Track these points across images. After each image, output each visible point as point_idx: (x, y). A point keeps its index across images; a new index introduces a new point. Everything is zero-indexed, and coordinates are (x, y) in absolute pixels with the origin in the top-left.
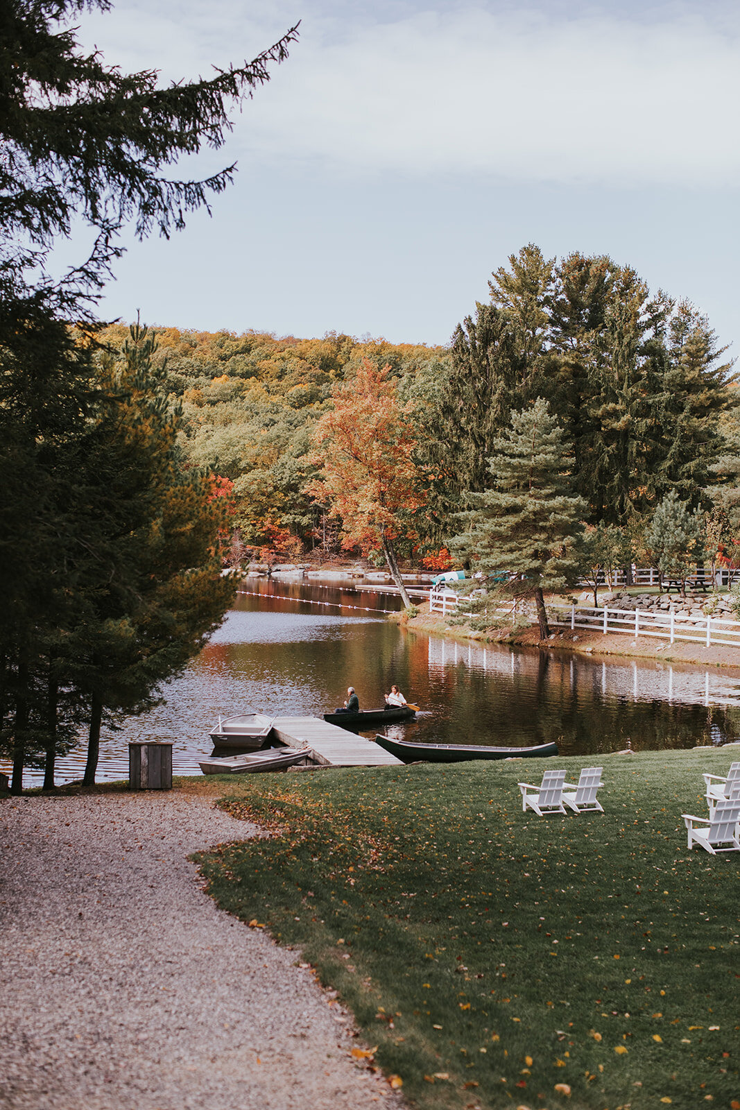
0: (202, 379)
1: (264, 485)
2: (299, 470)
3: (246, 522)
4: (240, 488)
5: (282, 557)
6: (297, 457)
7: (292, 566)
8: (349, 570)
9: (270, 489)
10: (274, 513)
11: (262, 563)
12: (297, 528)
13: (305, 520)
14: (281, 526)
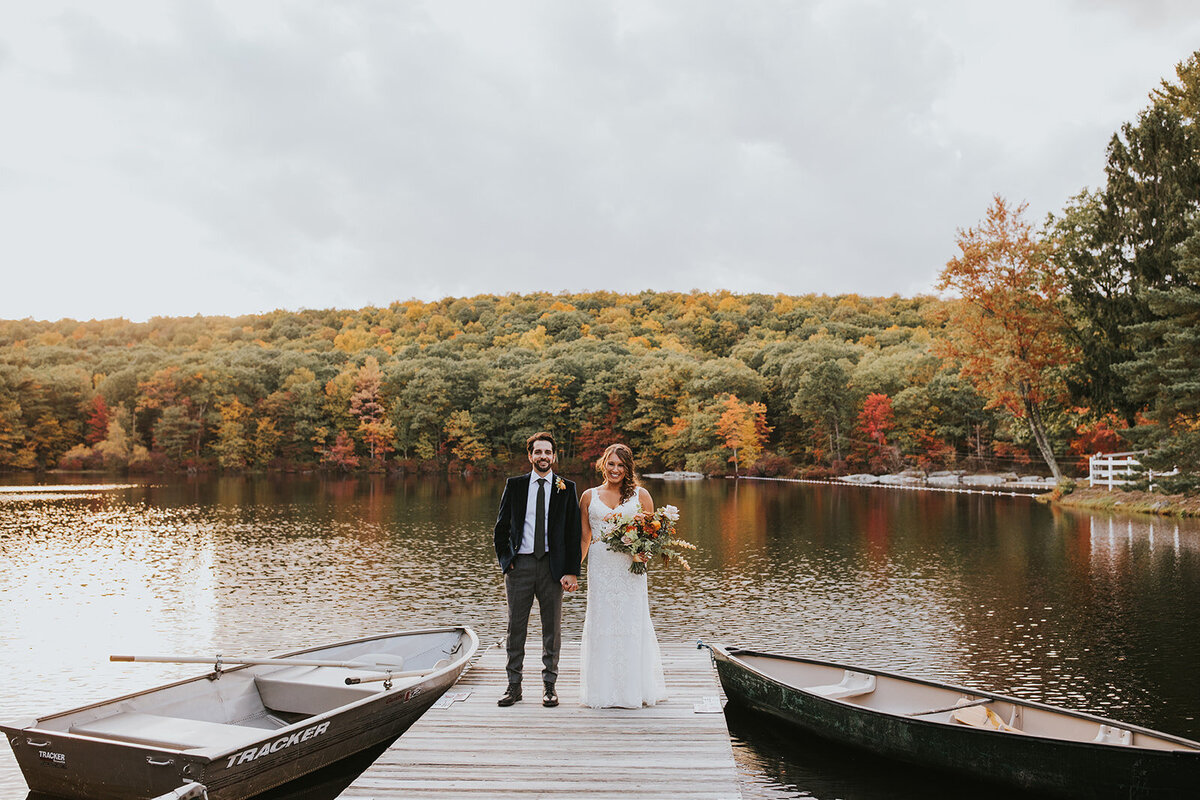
0: (876, 329)
1: (919, 400)
2: (952, 385)
3: (904, 434)
4: (897, 403)
5: (939, 465)
6: (950, 374)
7: (947, 472)
8: (1004, 475)
9: (926, 403)
10: (930, 424)
11: (919, 469)
12: (950, 438)
13: (958, 432)
14: (937, 437)
